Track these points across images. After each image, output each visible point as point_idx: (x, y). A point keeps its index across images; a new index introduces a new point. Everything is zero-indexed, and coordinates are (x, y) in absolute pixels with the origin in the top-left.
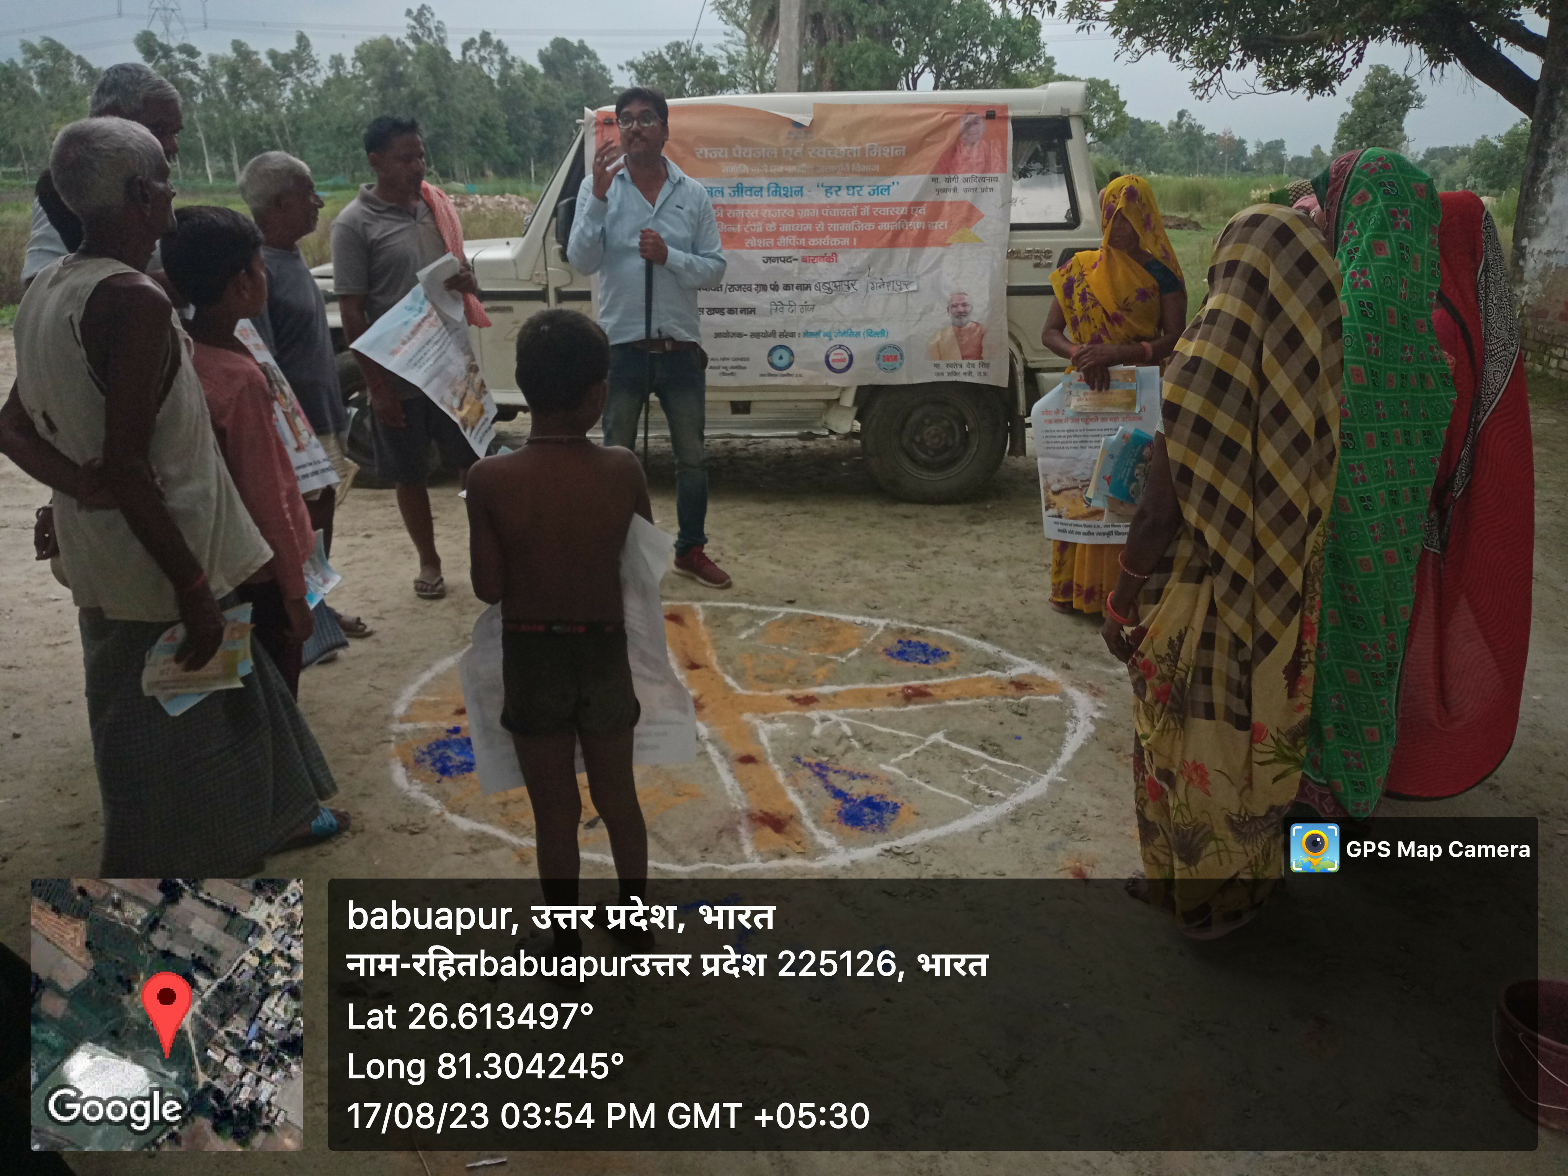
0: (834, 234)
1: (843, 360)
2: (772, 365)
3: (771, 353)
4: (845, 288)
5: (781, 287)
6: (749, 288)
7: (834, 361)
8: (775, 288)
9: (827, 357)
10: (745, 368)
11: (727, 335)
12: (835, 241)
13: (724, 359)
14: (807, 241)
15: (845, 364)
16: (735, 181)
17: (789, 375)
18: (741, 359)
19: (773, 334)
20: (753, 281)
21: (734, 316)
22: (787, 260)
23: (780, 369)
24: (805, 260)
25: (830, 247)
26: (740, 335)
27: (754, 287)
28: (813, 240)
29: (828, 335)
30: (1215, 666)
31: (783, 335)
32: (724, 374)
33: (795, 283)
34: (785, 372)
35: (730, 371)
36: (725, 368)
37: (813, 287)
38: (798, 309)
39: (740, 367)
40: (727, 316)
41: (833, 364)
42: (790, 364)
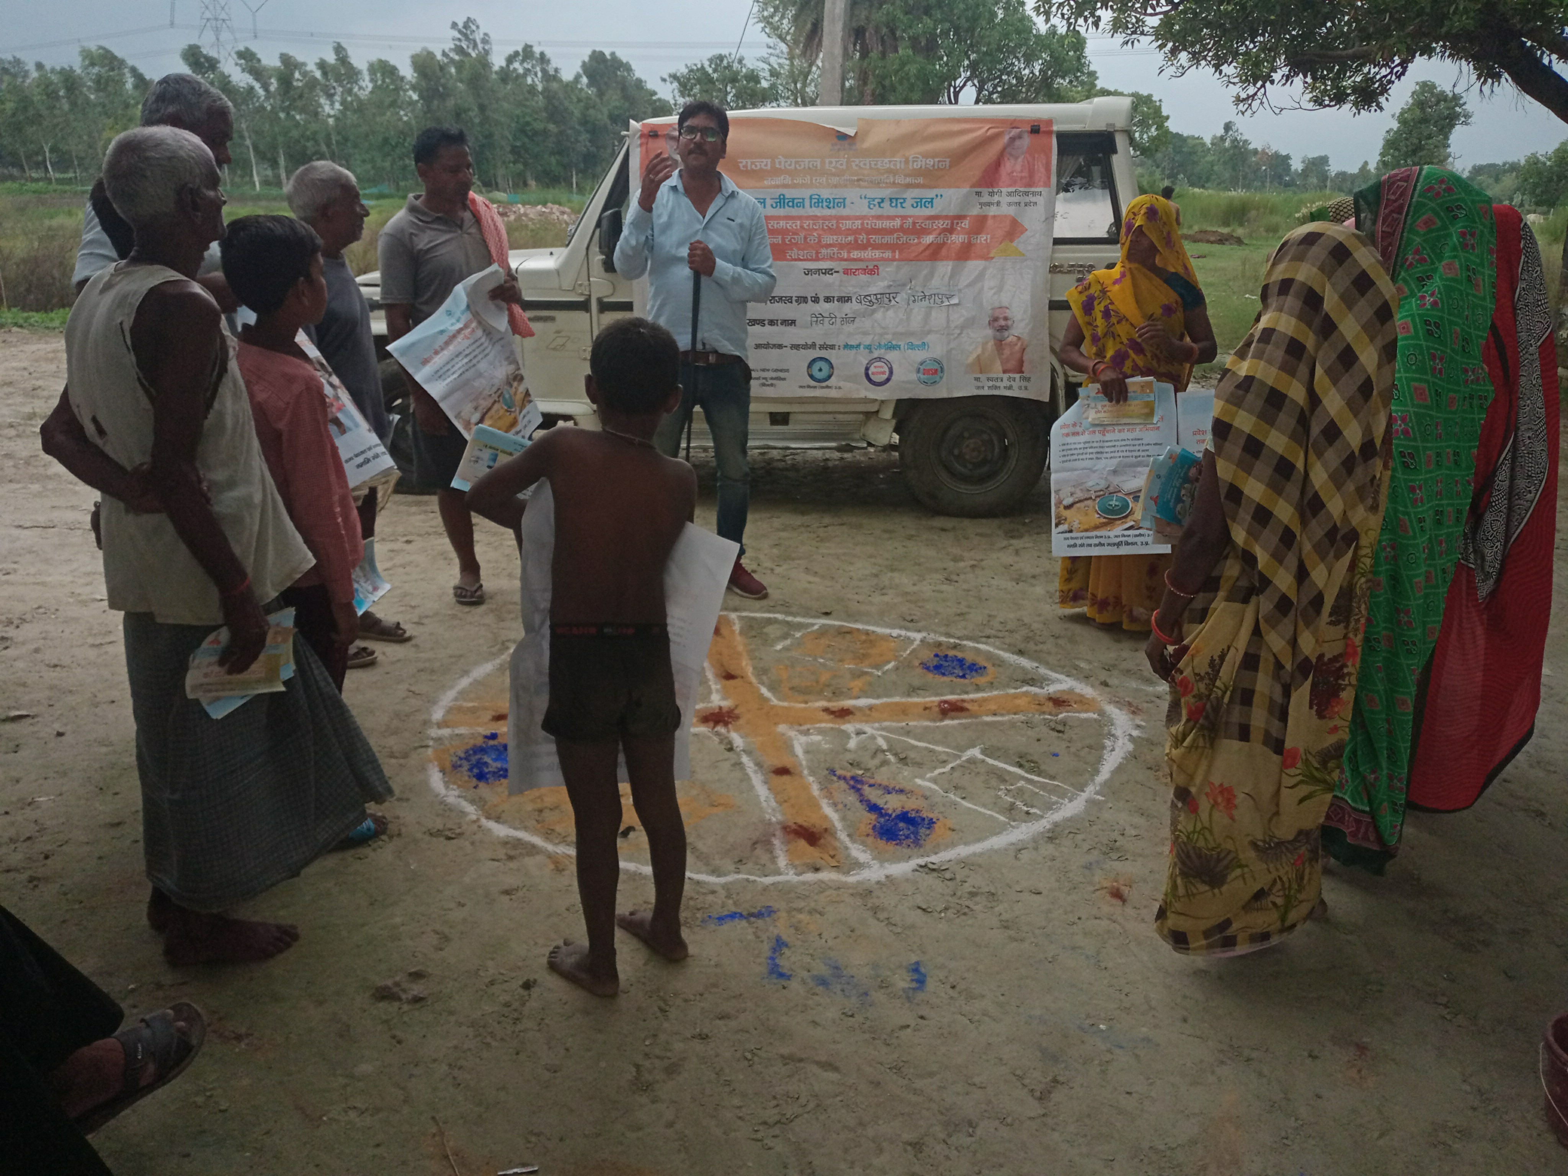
0: (876, 247)
1: (884, 373)
2: (811, 377)
3: (810, 366)
4: (886, 300)
5: (822, 299)
6: (789, 300)
7: (873, 373)
8: (816, 300)
9: (867, 369)
10: (784, 379)
11: (767, 346)
12: (877, 254)
13: (763, 370)
14: (849, 254)
15: (886, 376)
16: (778, 192)
17: (827, 387)
18: (781, 371)
19: (813, 346)
20: (794, 294)
21: (775, 328)
22: (828, 272)
23: (819, 381)
24: (846, 272)
25: (872, 260)
26: (780, 346)
27: (794, 299)
28: (856, 253)
29: (869, 347)
30: (1258, 688)
31: (822, 347)
32: (764, 385)
33: (836, 294)
34: (824, 384)
35: (770, 382)
36: (765, 378)
37: (854, 299)
38: (838, 322)
39: (780, 378)
40: (768, 327)
41: (872, 377)
42: (830, 377)
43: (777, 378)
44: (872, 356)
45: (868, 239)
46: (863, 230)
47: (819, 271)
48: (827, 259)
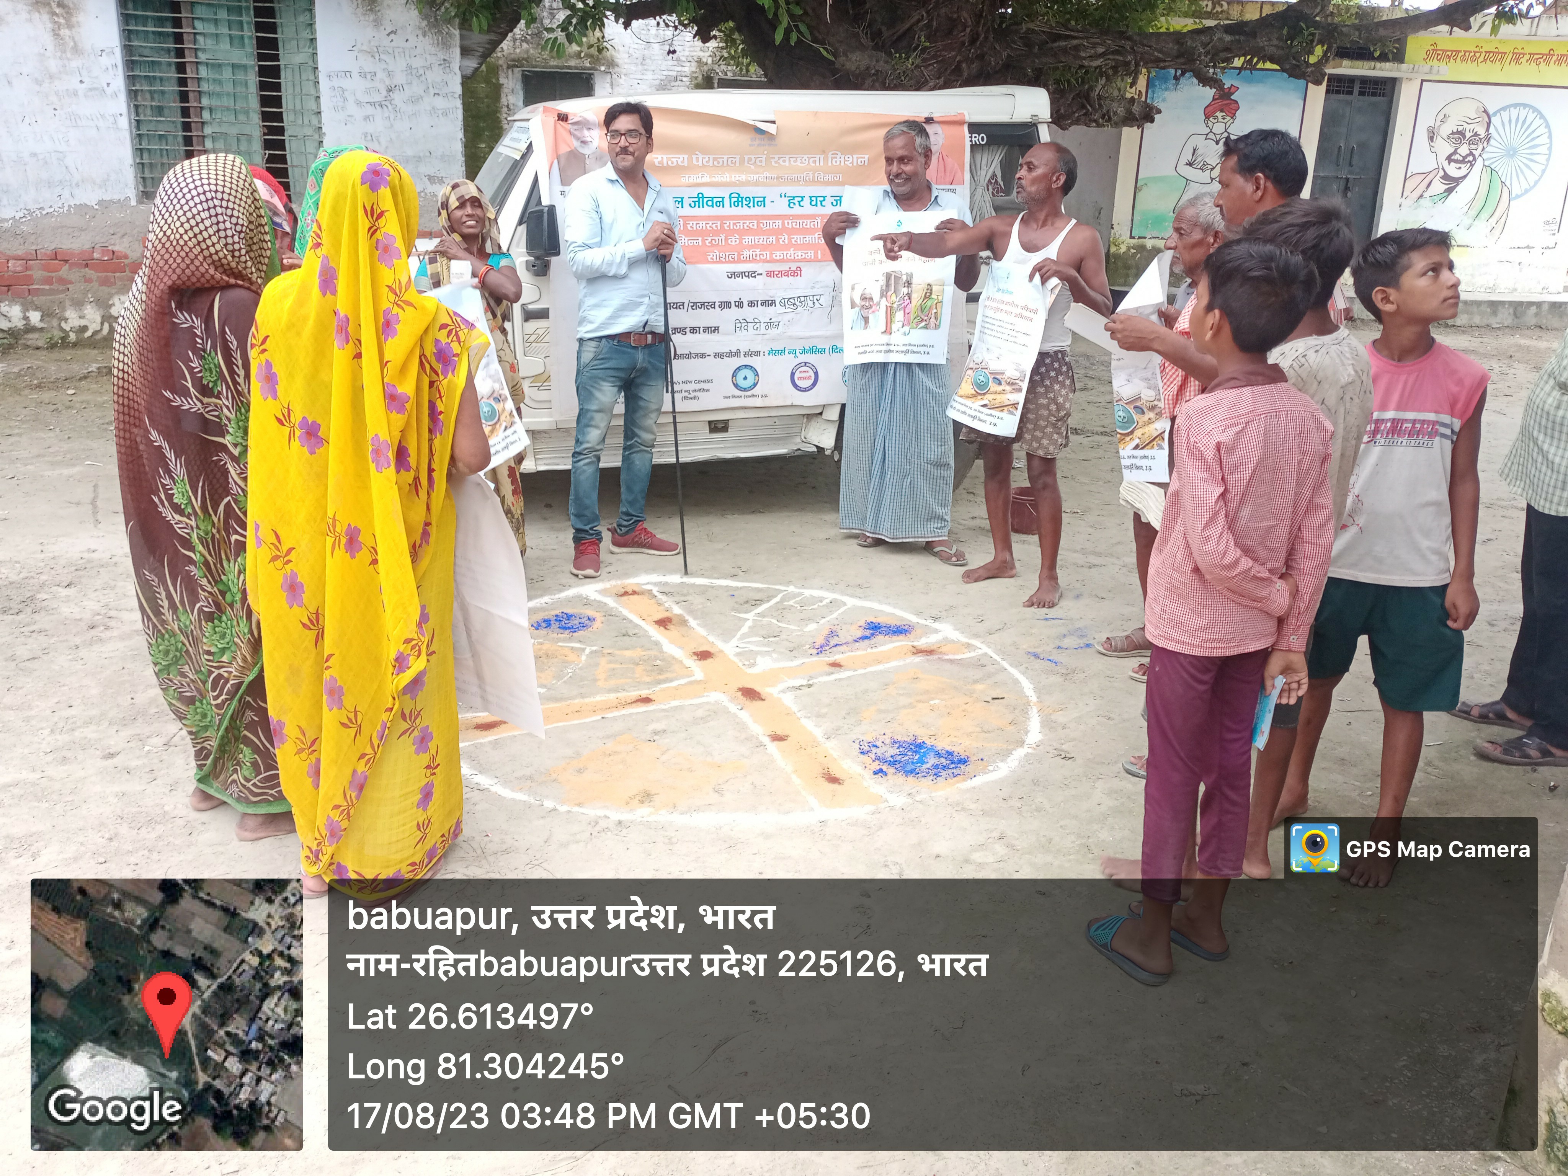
0: (797, 247)
2: (736, 386)
3: (734, 375)
4: (810, 304)
5: (746, 304)
6: (712, 305)
7: (799, 378)
8: (740, 304)
9: (793, 375)
10: (708, 390)
11: (689, 356)
12: (800, 254)
13: (686, 382)
14: (771, 254)
15: (810, 382)
16: (696, 190)
17: (753, 396)
18: (705, 382)
19: (737, 353)
20: (717, 299)
21: (697, 336)
22: (751, 274)
23: (745, 390)
24: (770, 274)
25: (794, 261)
26: (703, 356)
27: (717, 304)
28: (778, 253)
29: (793, 352)
31: (746, 354)
32: (686, 398)
33: (760, 298)
35: (693, 394)
36: (688, 391)
37: (777, 303)
38: (763, 326)
39: (703, 390)
40: (689, 336)
41: (800, 383)
42: (755, 385)
43: (700, 390)
44: (798, 361)
45: (790, 239)
46: (784, 230)
47: (742, 274)
48: (750, 261)
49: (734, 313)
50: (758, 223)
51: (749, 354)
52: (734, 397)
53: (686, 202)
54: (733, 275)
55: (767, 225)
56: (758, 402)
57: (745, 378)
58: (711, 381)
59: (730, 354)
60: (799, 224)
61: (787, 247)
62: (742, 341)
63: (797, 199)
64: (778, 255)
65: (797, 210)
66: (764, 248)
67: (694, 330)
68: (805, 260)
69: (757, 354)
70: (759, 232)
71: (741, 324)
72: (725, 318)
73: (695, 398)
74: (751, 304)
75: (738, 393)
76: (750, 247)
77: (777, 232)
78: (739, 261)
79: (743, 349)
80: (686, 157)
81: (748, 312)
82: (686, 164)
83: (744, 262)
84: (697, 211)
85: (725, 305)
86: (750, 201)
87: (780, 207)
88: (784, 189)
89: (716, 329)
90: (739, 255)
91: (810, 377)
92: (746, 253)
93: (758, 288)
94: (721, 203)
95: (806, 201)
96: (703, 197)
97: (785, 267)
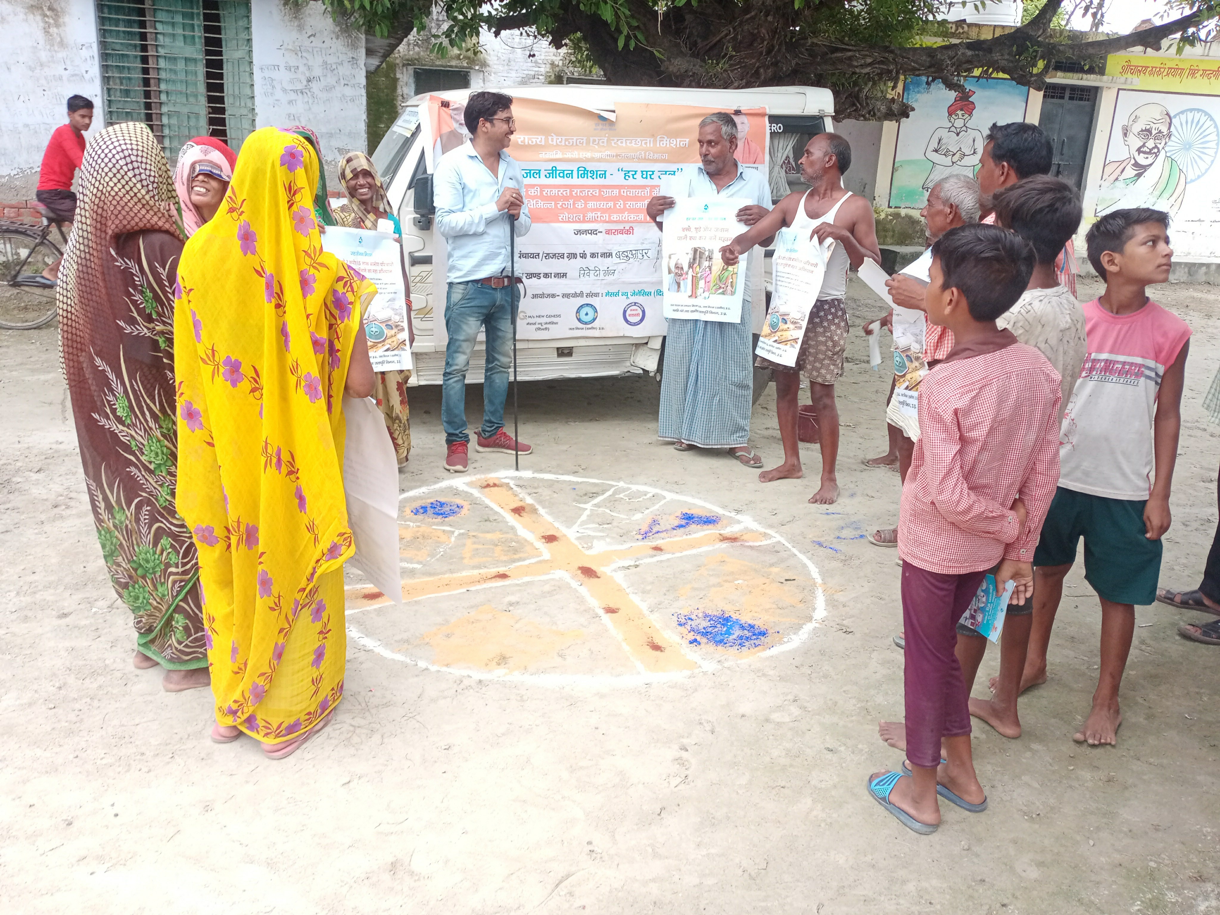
0: (631, 211)
2: (579, 320)
3: (578, 311)
4: (640, 256)
5: (588, 255)
6: (562, 256)
7: (630, 315)
8: (583, 256)
9: (625, 312)
10: (556, 323)
11: (542, 296)
12: (632, 217)
13: (539, 316)
14: (610, 216)
15: (639, 318)
16: (550, 166)
18: (554, 316)
19: (581, 294)
20: (566, 251)
21: (549, 280)
22: (593, 232)
23: (586, 323)
24: (608, 232)
25: (628, 222)
26: (553, 296)
27: (566, 255)
29: (625, 294)
32: (539, 329)
33: (600, 251)
34: (589, 326)
35: (544, 326)
36: (541, 324)
37: (614, 255)
38: (602, 273)
39: (553, 323)
40: (543, 280)
41: (630, 319)
42: (594, 319)
43: (550, 323)
44: (629, 301)
45: (625, 205)
46: (620, 197)
47: (586, 232)
48: (592, 222)
49: (579, 262)
50: (600, 192)
51: (590, 295)
52: (577, 328)
53: (543, 173)
54: (578, 232)
55: (607, 193)
56: (597, 333)
57: (587, 314)
58: (559, 316)
59: (575, 295)
60: (633, 192)
61: (622, 211)
62: (585, 285)
63: (630, 174)
64: (615, 217)
65: (631, 182)
66: (604, 211)
67: (546, 275)
68: (635, 222)
69: (596, 295)
70: (600, 198)
71: (585, 271)
72: (572, 266)
73: (546, 329)
74: (593, 255)
75: (580, 326)
76: (593, 210)
77: (615, 199)
78: (584, 221)
79: (586, 291)
80: (543, 137)
81: (590, 262)
82: (543, 143)
83: (589, 222)
84: (551, 181)
85: (572, 256)
86: (594, 174)
87: (618, 179)
88: (621, 165)
89: (564, 275)
90: (584, 217)
91: (638, 315)
92: (590, 215)
93: (598, 243)
94: (570, 175)
95: (639, 174)
96: (556, 170)
97: (620, 227)
